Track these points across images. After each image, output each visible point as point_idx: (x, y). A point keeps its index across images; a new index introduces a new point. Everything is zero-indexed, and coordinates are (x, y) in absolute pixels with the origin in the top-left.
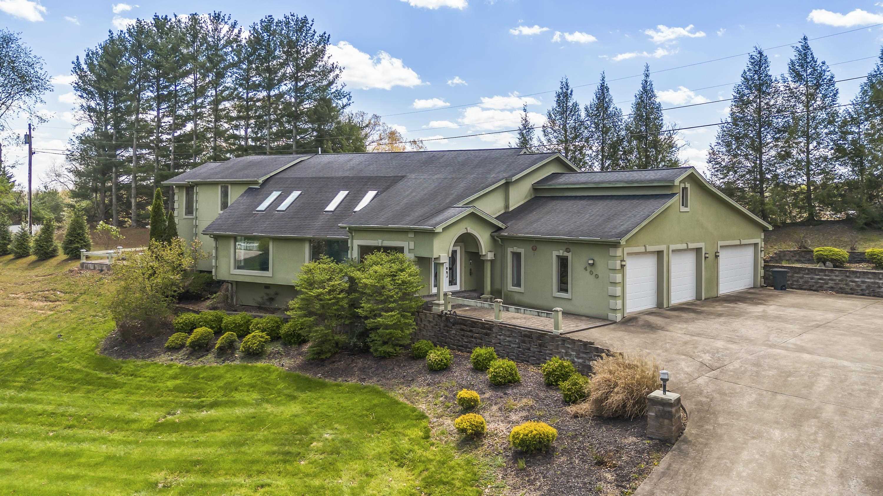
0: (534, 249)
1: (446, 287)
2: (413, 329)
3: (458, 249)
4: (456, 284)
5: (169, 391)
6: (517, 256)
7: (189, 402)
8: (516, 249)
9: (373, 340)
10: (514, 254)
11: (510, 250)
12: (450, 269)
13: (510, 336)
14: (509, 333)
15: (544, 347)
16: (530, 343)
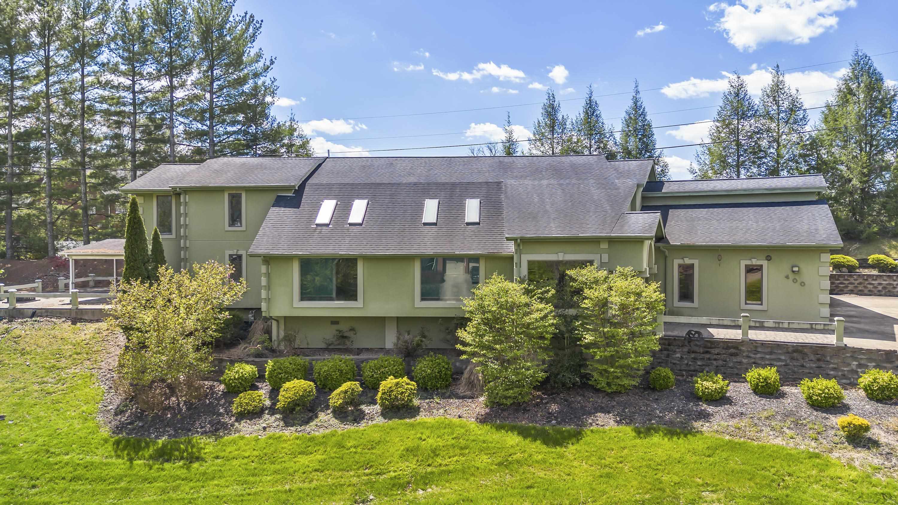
0: (719, 259)
6: (685, 268)
8: (687, 261)
10: (680, 266)
11: (677, 262)
13: (771, 353)
14: (769, 350)
15: (824, 361)
16: (803, 359)
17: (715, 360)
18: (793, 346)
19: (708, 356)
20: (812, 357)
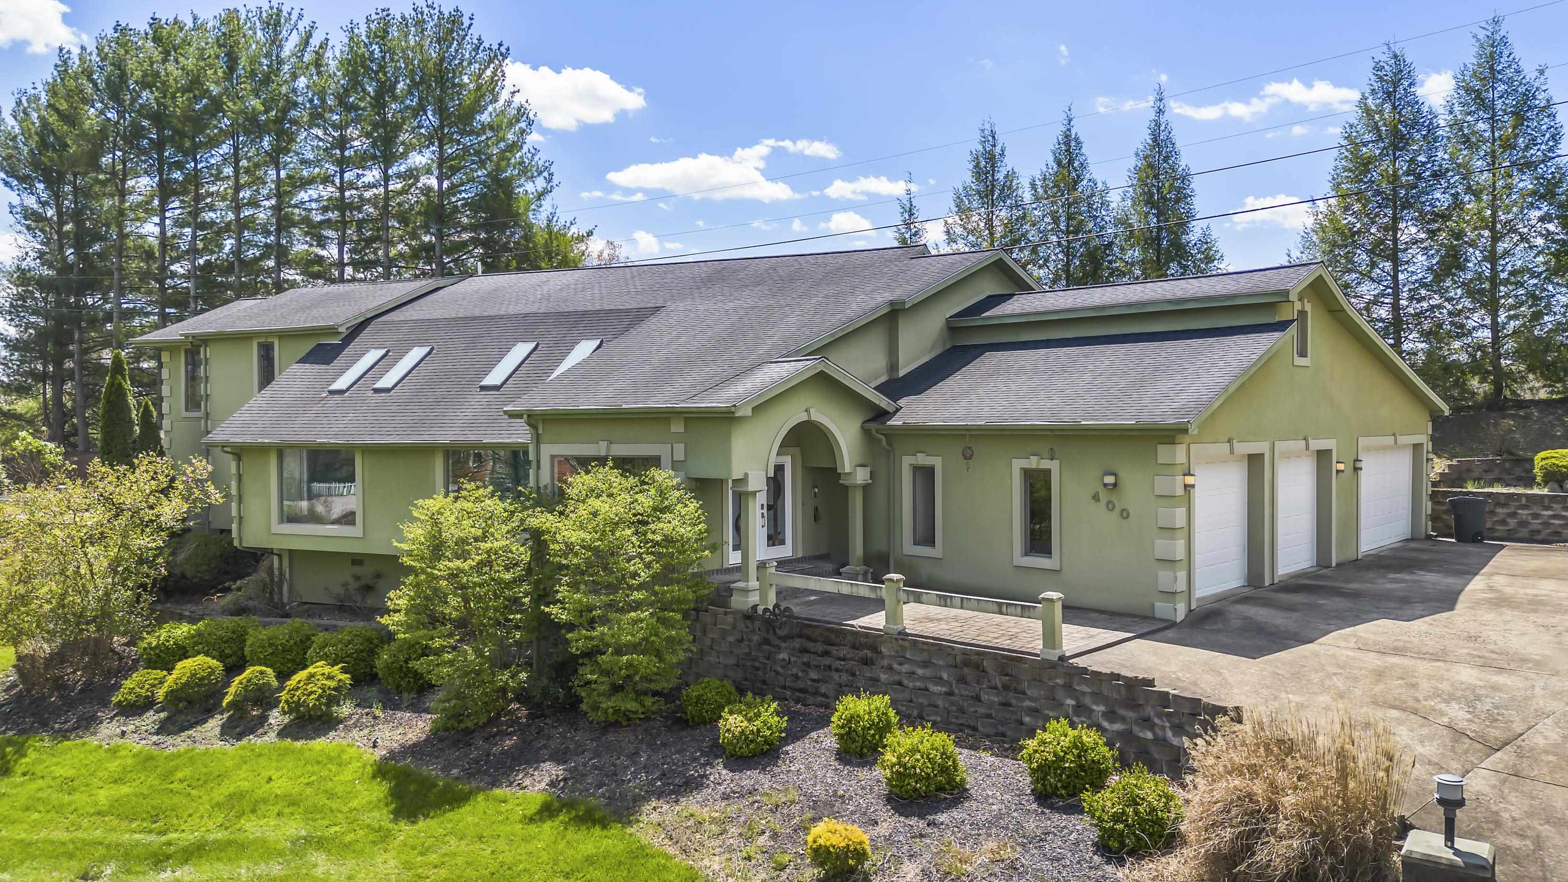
0: (968, 456)
1: (760, 549)
2: (685, 651)
3: (787, 461)
4: (783, 542)
5: (99, 813)
6: (925, 475)
7: (137, 844)
8: (923, 460)
9: (589, 682)
10: (916, 469)
11: (907, 462)
12: (770, 508)
13: (926, 664)
14: (925, 656)
15: (1016, 691)
16: (978, 682)
17: (837, 670)
18: (965, 653)
19: (826, 661)
20: (998, 681)
